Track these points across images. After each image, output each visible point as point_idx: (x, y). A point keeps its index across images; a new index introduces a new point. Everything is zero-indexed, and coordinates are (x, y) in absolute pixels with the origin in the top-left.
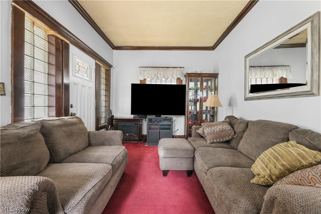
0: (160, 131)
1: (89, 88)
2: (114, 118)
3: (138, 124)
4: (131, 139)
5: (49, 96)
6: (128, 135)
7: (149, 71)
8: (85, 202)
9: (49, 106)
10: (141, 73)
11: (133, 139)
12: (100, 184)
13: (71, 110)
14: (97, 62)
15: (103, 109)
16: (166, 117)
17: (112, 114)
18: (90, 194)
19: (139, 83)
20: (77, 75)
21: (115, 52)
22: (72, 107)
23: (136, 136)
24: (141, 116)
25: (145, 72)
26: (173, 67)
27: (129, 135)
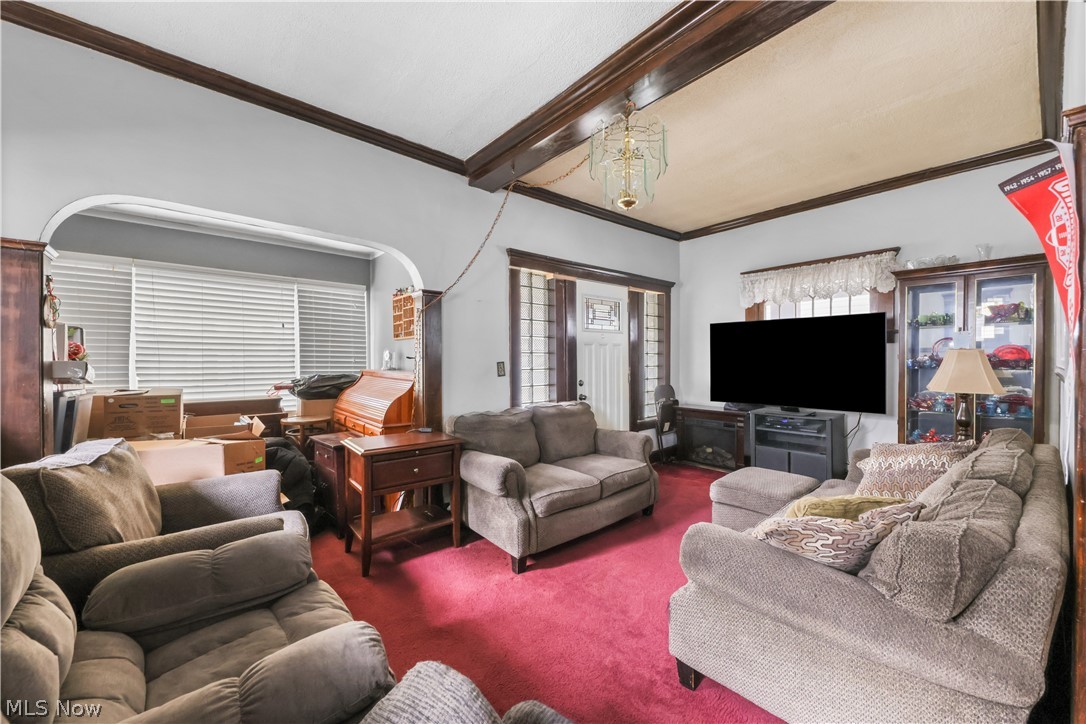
0: (789, 453)
1: (615, 345)
2: (680, 406)
3: (734, 426)
4: (717, 464)
5: (550, 369)
6: (709, 450)
7: (766, 280)
8: (549, 499)
9: (550, 385)
10: (745, 288)
11: (721, 464)
12: (571, 493)
13: (580, 391)
14: (633, 289)
15: (651, 385)
16: (813, 415)
17: (674, 397)
18: (556, 496)
19: (743, 320)
20: (590, 326)
21: (684, 245)
22: (581, 385)
23: (729, 456)
24: (742, 405)
25: (756, 285)
26: (850, 257)
27: (712, 453)
